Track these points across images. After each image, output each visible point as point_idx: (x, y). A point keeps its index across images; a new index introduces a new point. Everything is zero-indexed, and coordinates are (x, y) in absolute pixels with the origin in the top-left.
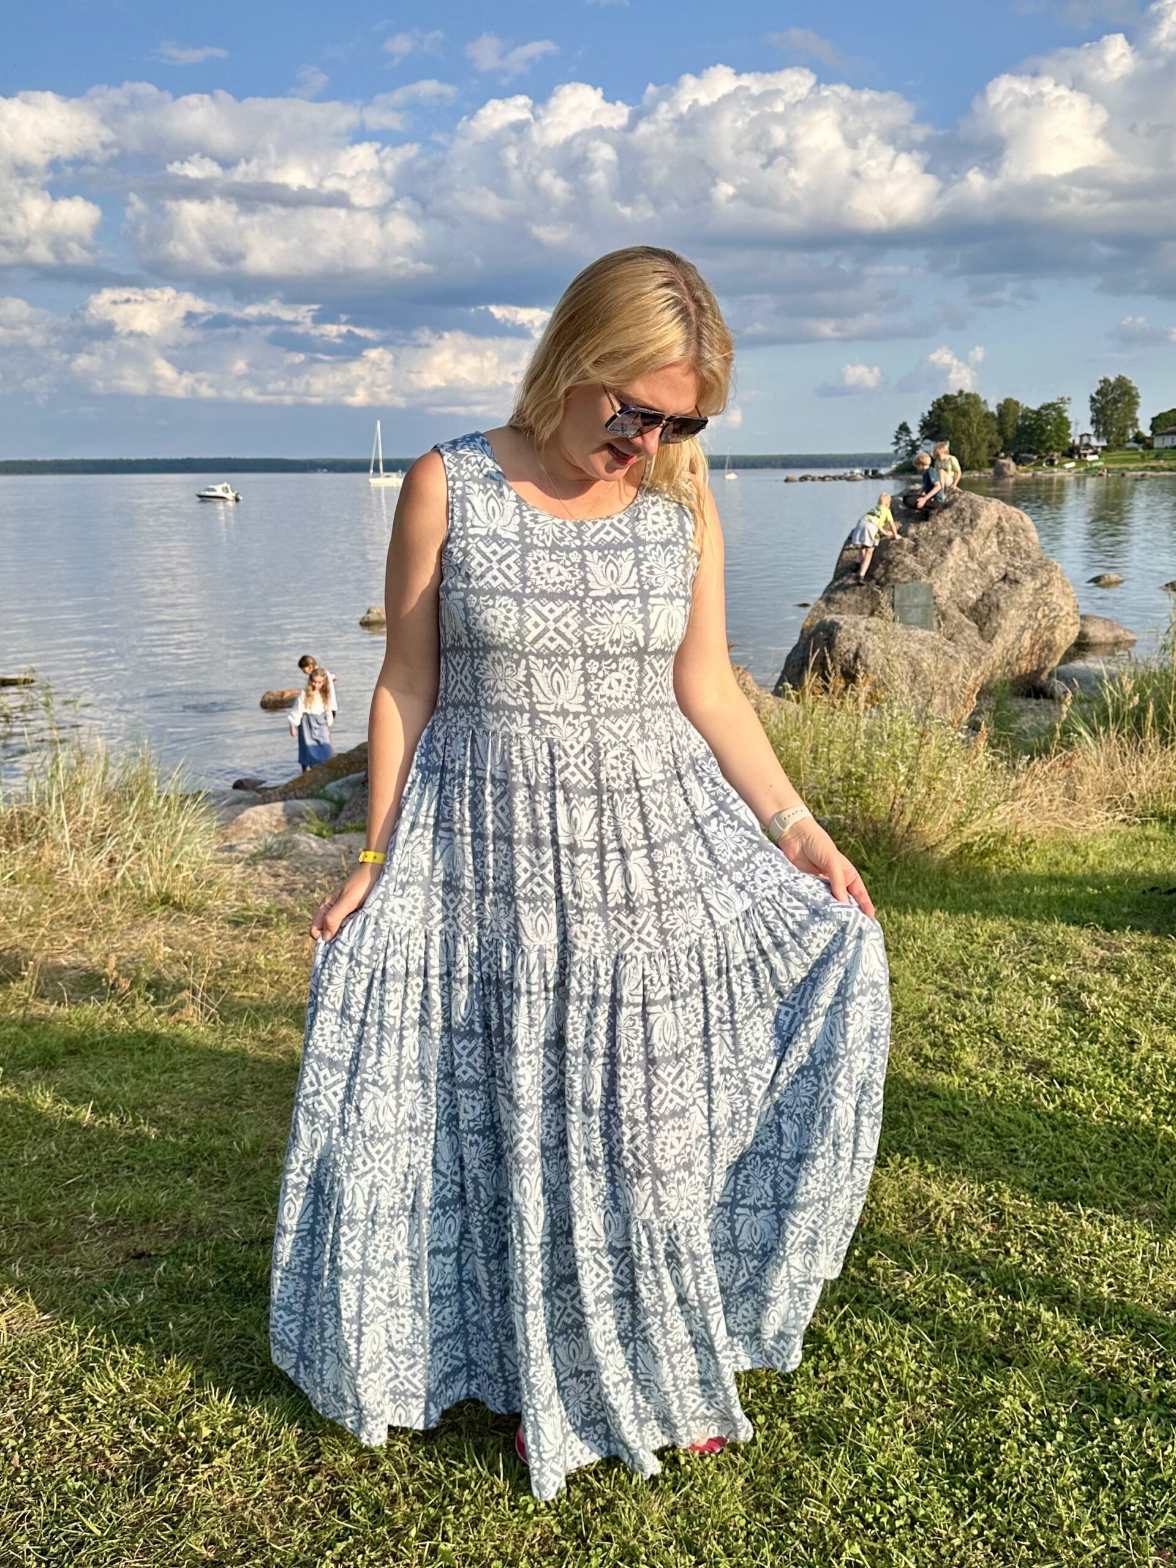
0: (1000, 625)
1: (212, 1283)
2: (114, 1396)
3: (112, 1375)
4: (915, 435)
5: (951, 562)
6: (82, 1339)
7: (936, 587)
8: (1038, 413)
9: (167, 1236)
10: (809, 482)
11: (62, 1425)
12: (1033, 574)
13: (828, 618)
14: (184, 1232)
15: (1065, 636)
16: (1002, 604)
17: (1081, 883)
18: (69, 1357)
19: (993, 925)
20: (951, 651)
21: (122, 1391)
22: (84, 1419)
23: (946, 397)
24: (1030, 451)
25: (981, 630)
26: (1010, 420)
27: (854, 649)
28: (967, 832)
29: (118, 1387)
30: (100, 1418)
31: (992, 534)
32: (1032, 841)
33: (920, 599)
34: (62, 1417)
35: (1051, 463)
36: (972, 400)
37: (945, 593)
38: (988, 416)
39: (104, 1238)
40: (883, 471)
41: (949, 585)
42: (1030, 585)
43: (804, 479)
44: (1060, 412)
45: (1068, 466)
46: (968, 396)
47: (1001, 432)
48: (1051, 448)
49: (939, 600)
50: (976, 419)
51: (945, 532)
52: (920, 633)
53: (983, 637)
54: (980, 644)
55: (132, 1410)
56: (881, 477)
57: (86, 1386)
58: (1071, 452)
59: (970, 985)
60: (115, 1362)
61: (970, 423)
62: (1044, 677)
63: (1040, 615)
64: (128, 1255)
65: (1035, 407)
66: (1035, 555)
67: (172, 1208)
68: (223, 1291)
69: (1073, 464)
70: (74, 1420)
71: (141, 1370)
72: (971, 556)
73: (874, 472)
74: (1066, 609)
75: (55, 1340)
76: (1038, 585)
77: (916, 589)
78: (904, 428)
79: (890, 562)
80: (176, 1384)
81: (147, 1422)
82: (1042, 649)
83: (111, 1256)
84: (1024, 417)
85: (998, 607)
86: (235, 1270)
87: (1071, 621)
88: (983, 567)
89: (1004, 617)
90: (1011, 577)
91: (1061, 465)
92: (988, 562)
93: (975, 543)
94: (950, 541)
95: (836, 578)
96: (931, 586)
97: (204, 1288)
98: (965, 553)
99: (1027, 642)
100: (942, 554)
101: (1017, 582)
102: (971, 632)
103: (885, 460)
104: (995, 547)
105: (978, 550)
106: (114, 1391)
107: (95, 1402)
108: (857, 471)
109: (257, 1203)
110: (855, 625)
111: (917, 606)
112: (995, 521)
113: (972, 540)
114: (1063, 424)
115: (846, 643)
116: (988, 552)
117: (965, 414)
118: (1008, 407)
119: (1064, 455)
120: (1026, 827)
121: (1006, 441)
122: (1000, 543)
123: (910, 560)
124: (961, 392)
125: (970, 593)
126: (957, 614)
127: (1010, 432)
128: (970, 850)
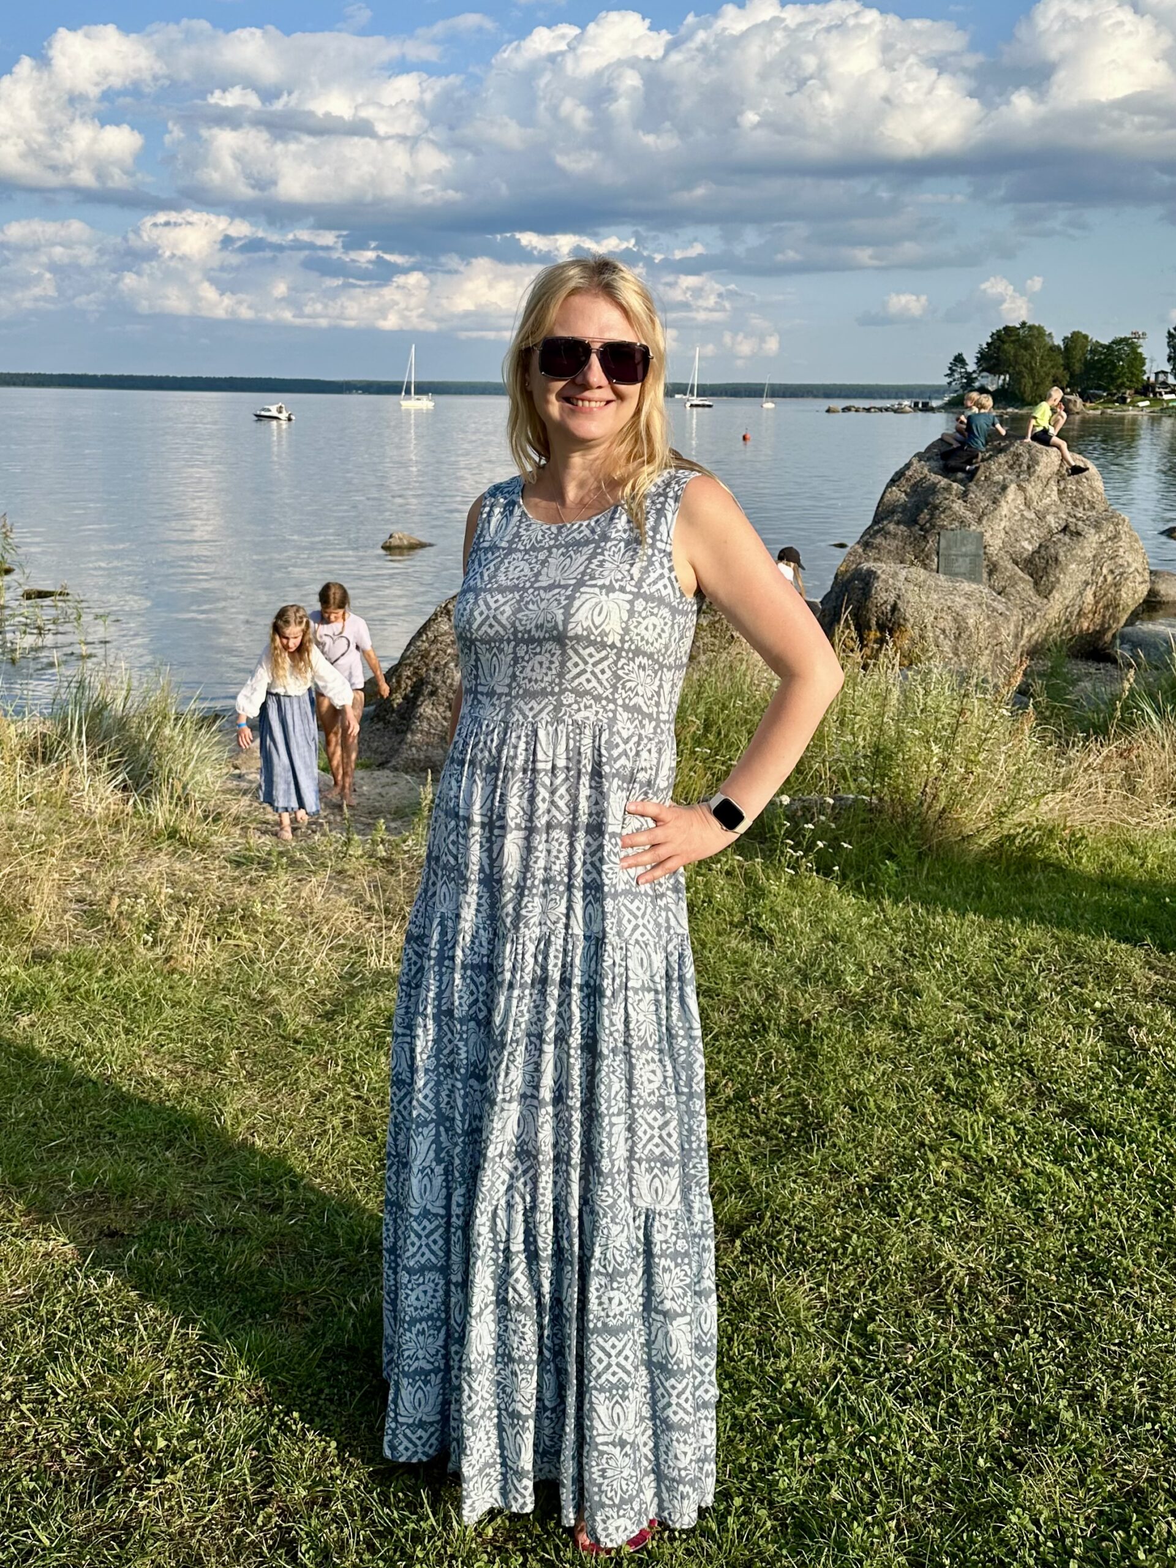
0: (1058, 579)
1: (181, 1273)
2: (75, 1390)
3: (75, 1366)
4: (971, 367)
5: (1004, 509)
6: (49, 1321)
7: (987, 535)
8: (1109, 347)
9: (141, 1214)
10: (852, 413)
11: (23, 1417)
12: (1097, 526)
13: (865, 566)
14: (158, 1210)
15: (1134, 593)
16: (1061, 558)
17: (1137, 890)
18: (36, 1341)
19: (1035, 934)
20: (1001, 608)
21: (83, 1385)
22: (44, 1412)
23: (1006, 328)
24: (1099, 387)
25: (1036, 583)
26: (1078, 354)
27: (891, 600)
28: (1008, 822)
29: (80, 1380)
30: (59, 1412)
31: (1052, 482)
32: (1083, 837)
33: (970, 548)
34: (24, 1407)
35: (1123, 400)
36: (1036, 332)
37: (998, 543)
38: (1054, 349)
39: (79, 1211)
40: (935, 403)
41: (1002, 534)
42: (1092, 539)
43: (847, 409)
44: (1134, 347)
45: (1141, 404)
46: (1031, 328)
47: (1067, 367)
48: (1122, 384)
49: (991, 550)
50: (1040, 353)
51: (998, 478)
52: (967, 586)
53: (1038, 592)
54: (1036, 599)
55: (92, 1408)
56: (932, 410)
57: (49, 1377)
58: (1146, 390)
59: (1003, 1007)
60: (79, 1352)
61: (1033, 357)
62: (1108, 637)
63: (1105, 571)
64: (101, 1232)
65: (1106, 341)
66: (1100, 507)
67: (149, 1184)
68: (190, 1283)
69: (1147, 403)
70: (33, 1412)
71: (103, 1364)
72: (1028, 504)
73: (925, 405)
74: (1135, 565)
75: (23, 1320)
76: (1103, 538)
77: (964, 538)
78: (959, 360)
79: (936, 507)
80: (136, 1384)
81: (105, 1424)
82: (1106, 607)
83: (85, 1232)
84: (1093, 352)
85: (1057, 559)
86: (205, 1261)
87: (1139, 579)
88: (1041, 516)
89: (1062, 571)
90: (1073, 528)
91: (1133, 404)
92: (1047, 510)
93: (1032, 490)
94: (1004, 488)
95: (876, 522)
96: (982, 535)
97: (173, 1278)
98: (1020, 501)
99: (1089, 597)
100: (995, 501)
101: (1078, 534)
102: (1025, 586)
103: (937, 392)
104: (1055, 496)
105: (1035, 498)
106: (75, 1384)
107: (56, 1395)
108: (906, 403)
109: (232, 1187)
110: (895, 575)
111: (965, 555)
112: (1056, 469)
113: (1029, 488)
114: (1137, 360)
115: (883, 594)
116: (1047, 501)
117: (1027, 346)
118: (1075, 340)
119: (1137, 392)
120: (1076, 820)
121: (1072, 376)
122: (1060, 492)
123: (958, 506)
124: (1024, 324)
125: (1026, 544)
126: (1010, 565)
127: (1078, 367)
128: (1012, 842)
